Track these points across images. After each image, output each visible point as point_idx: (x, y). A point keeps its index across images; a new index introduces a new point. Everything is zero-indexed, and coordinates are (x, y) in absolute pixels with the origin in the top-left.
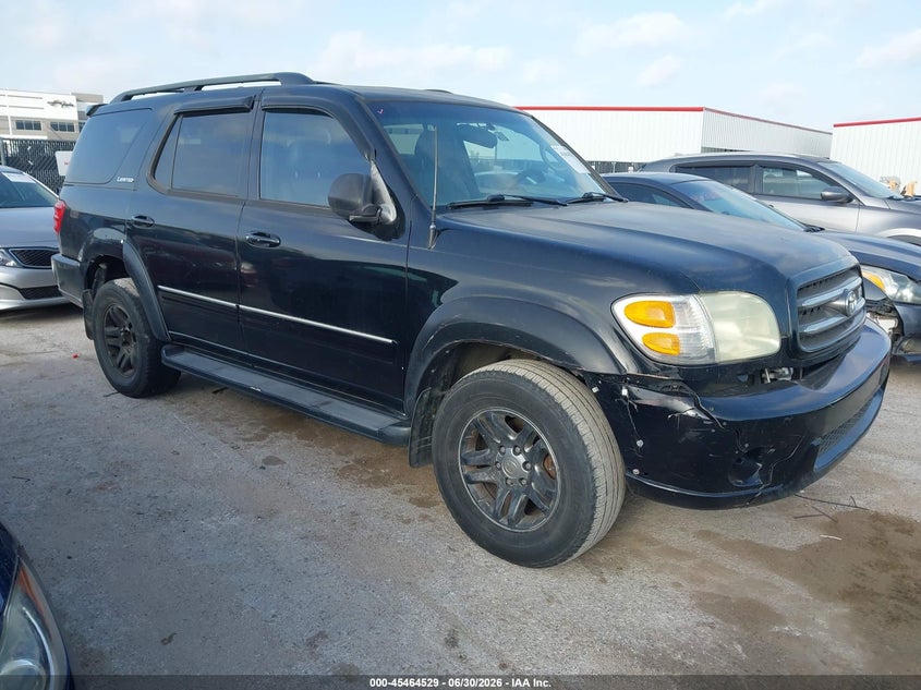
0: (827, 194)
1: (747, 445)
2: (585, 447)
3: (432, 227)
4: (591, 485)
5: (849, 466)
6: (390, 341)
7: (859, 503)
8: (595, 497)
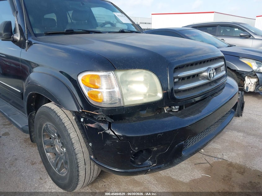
0: (242, 34)
1: (136, 148)
2: (72, 144)
3: (26, 41)
4: (76, 162)
5: (227, 139)
6: (19, 91)
7: (225, 157)
8: (78, 167)
